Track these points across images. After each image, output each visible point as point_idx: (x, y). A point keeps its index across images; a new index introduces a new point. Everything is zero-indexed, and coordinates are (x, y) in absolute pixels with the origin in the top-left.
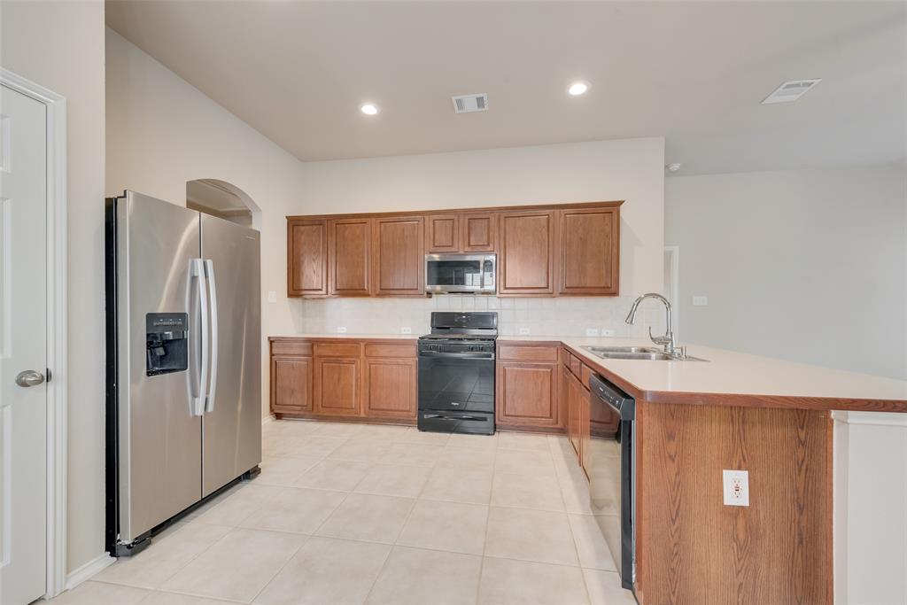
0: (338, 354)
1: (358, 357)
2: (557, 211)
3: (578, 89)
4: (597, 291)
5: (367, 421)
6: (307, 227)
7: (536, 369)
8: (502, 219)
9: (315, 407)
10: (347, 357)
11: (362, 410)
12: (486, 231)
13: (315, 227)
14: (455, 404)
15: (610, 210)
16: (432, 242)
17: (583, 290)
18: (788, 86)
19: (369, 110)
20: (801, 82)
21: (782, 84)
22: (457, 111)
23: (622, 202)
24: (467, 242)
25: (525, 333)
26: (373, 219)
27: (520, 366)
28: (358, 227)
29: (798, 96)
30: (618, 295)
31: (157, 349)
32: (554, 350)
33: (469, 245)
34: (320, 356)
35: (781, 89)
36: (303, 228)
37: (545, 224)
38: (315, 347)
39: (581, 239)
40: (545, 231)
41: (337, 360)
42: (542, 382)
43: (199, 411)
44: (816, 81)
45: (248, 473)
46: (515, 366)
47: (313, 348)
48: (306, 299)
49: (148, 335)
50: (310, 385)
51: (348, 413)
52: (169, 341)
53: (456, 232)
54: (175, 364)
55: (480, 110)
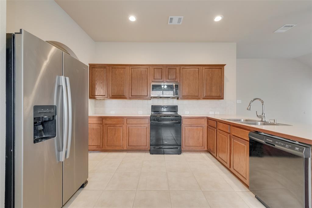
0: (114, 123)
1: (123, 124)
2: (202, 67)
3: (218, 19)
4: (216, 98)
5: (127, 151)
6: (98, 69)
7: (197, 128)
8: (181, 69)
9: (104, 146)
10: (119, 124)
11: (125, 146)
12: (175, 74)
13: (102, 69)
14: (166, 142)
15: (221, 67)
16: (153, 77)
17: (211, 97)
18: (286, 26)
19: (132, 18)
20: (290, 25)
21: (284, 25)
22: (169, 24)
23: (225, 65)
24: (167, 78)
25: (187, 113)
26: (129, 67)
27: (191, 126)
28: (122, 70)
29: (286, 30)
30: (223, 99)
31: (39, 126)
32: (203, 120)
33: (168, 79)
34: (106, 124)
35: (283, 27)
36: (96, 69)
37: (197, 72)
38: (104, 120)
39: (210, 78)
40: (197, 74)
41: (114, 125)
42: (199, 133)
43: (62, 159)
44: (295, 25)
45: (83, 185)
46: (189, 126)
47: (103, 121)
48: (97, 99)
49: (34, 118)
50: (102, 137)
51: (119, 148)
52: (45, 121)
53: (163, 73)
54: (49, 134)
55: (178, 24)
